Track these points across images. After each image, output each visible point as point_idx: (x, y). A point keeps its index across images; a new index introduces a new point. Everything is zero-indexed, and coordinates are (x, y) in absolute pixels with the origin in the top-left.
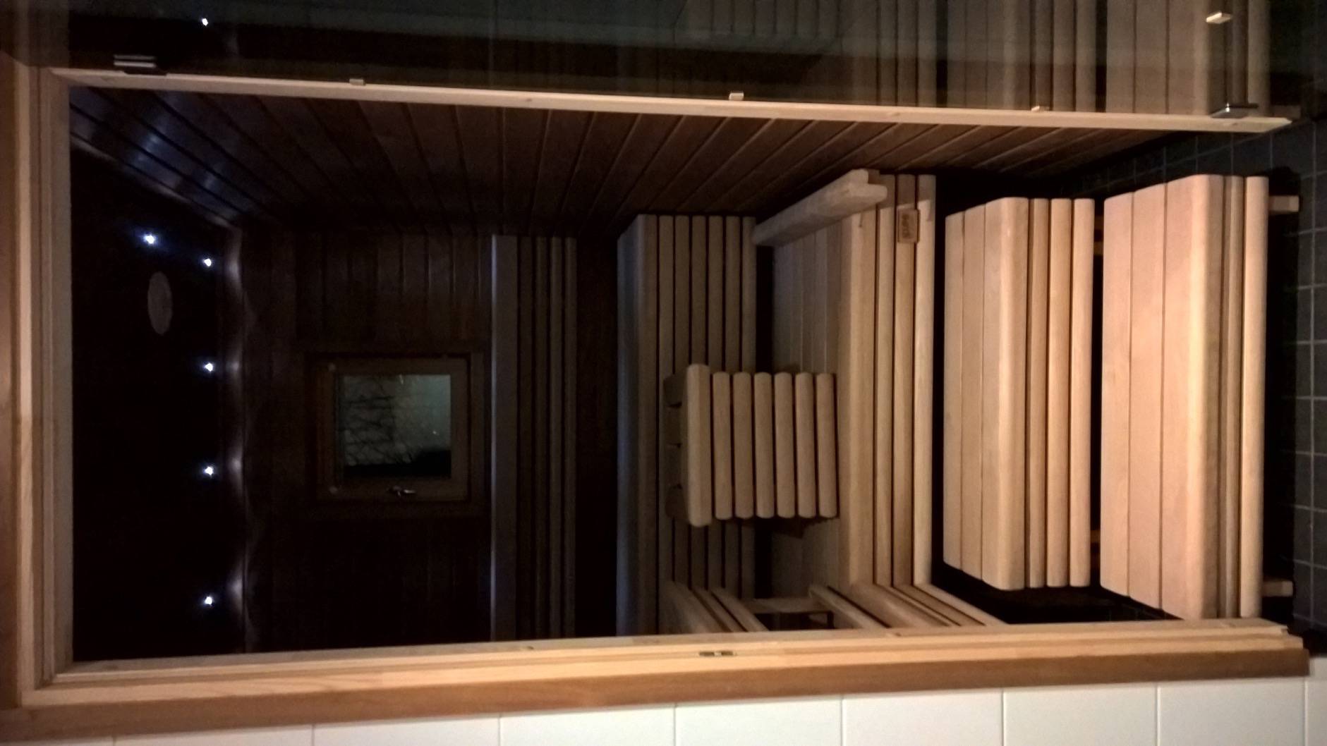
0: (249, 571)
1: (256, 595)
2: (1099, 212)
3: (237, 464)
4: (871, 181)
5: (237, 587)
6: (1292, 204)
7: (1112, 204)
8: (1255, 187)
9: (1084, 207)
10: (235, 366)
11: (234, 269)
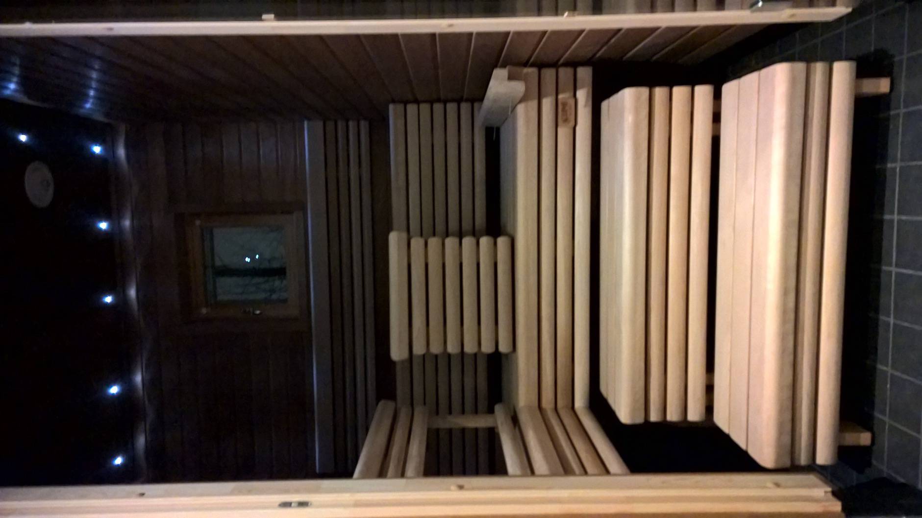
0: (146, 368)
1: (151, 384)
2: (717, 96)
3: (132, 293)
4: (511, 78)
5: (138, 378)
6: (883, 85)
7: (729, 89)
8: (842, 71)
9: (703, 92)
10: (127, 223)
11: (121, 152)
